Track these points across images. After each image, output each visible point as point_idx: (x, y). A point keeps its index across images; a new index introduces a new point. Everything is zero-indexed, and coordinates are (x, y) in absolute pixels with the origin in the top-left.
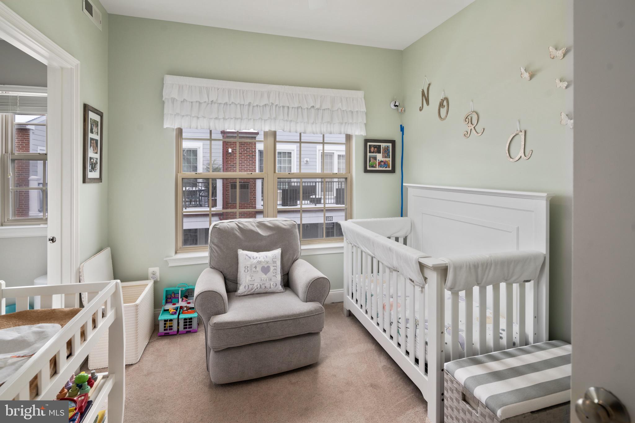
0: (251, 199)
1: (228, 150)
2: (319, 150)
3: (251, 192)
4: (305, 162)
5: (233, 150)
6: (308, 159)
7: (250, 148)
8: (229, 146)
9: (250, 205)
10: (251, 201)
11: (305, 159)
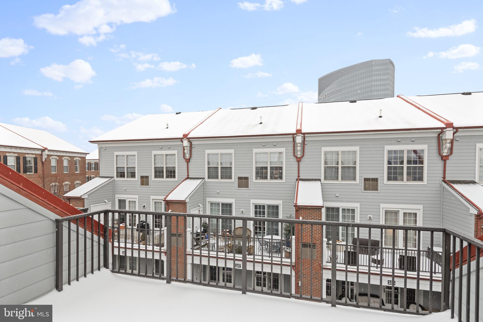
0: (317, 257)
1: (299, 217)
2: (383, 208)
3: (317, 252)
4: (368, 218)
5: (303, 218)
6: (371, 216)
7: (317, 217)
8: (300, 215)
9: (317, 261)
10: (317, 259)
11: (368, 215)
